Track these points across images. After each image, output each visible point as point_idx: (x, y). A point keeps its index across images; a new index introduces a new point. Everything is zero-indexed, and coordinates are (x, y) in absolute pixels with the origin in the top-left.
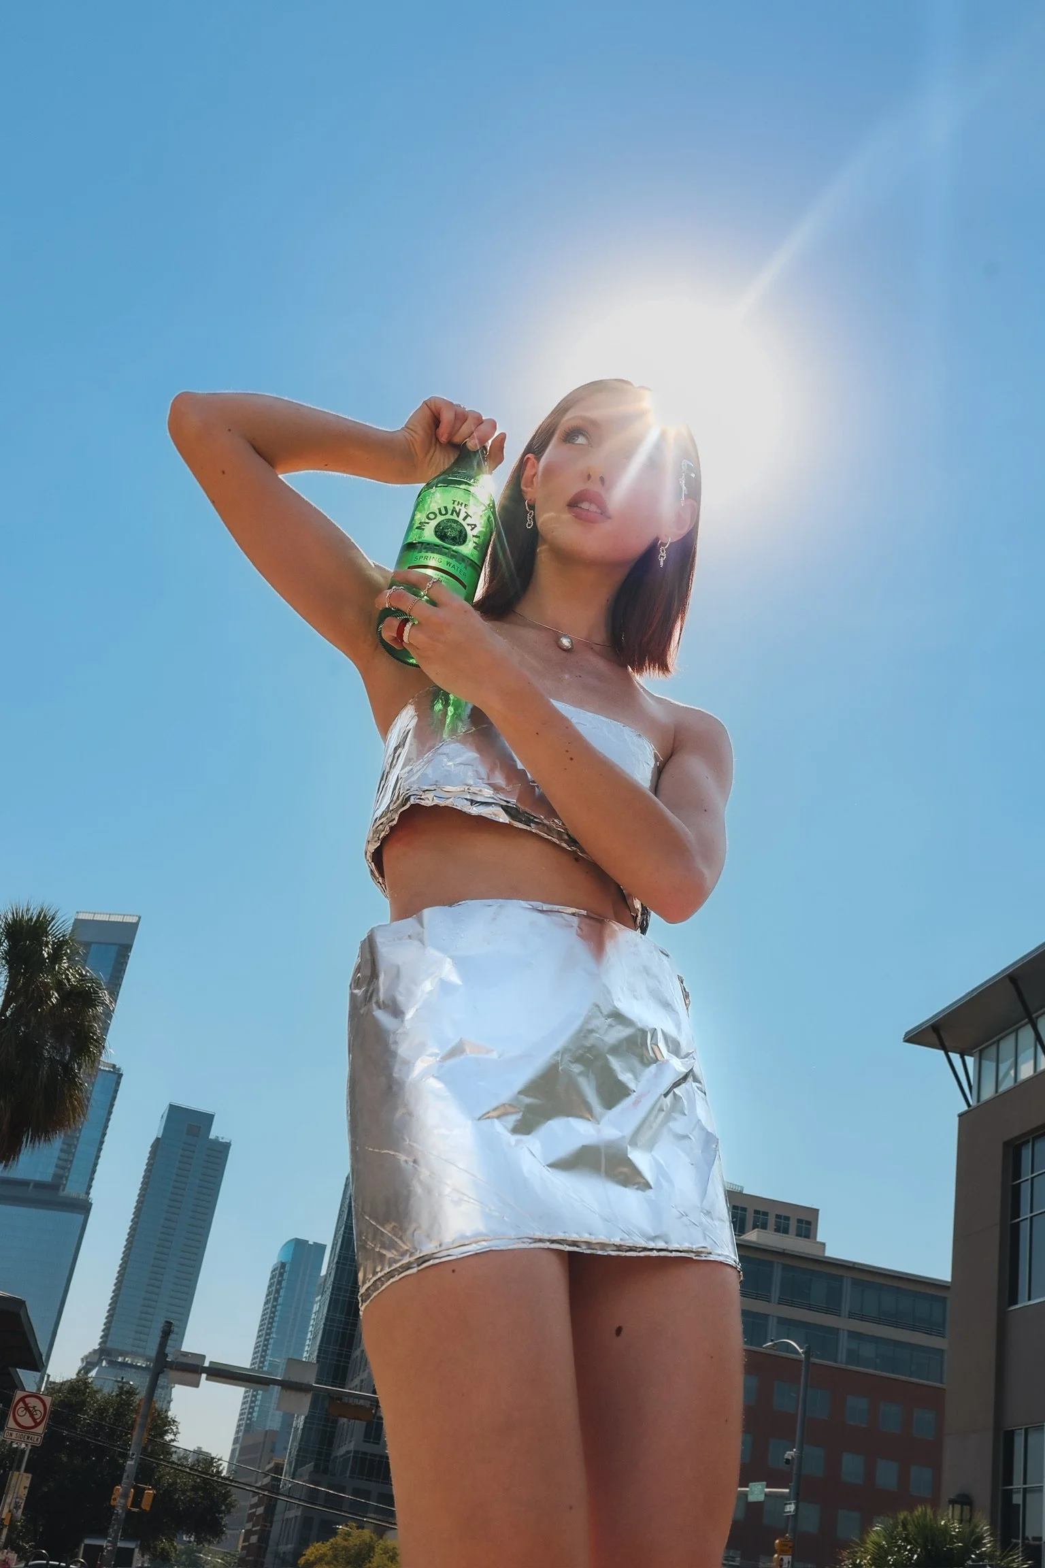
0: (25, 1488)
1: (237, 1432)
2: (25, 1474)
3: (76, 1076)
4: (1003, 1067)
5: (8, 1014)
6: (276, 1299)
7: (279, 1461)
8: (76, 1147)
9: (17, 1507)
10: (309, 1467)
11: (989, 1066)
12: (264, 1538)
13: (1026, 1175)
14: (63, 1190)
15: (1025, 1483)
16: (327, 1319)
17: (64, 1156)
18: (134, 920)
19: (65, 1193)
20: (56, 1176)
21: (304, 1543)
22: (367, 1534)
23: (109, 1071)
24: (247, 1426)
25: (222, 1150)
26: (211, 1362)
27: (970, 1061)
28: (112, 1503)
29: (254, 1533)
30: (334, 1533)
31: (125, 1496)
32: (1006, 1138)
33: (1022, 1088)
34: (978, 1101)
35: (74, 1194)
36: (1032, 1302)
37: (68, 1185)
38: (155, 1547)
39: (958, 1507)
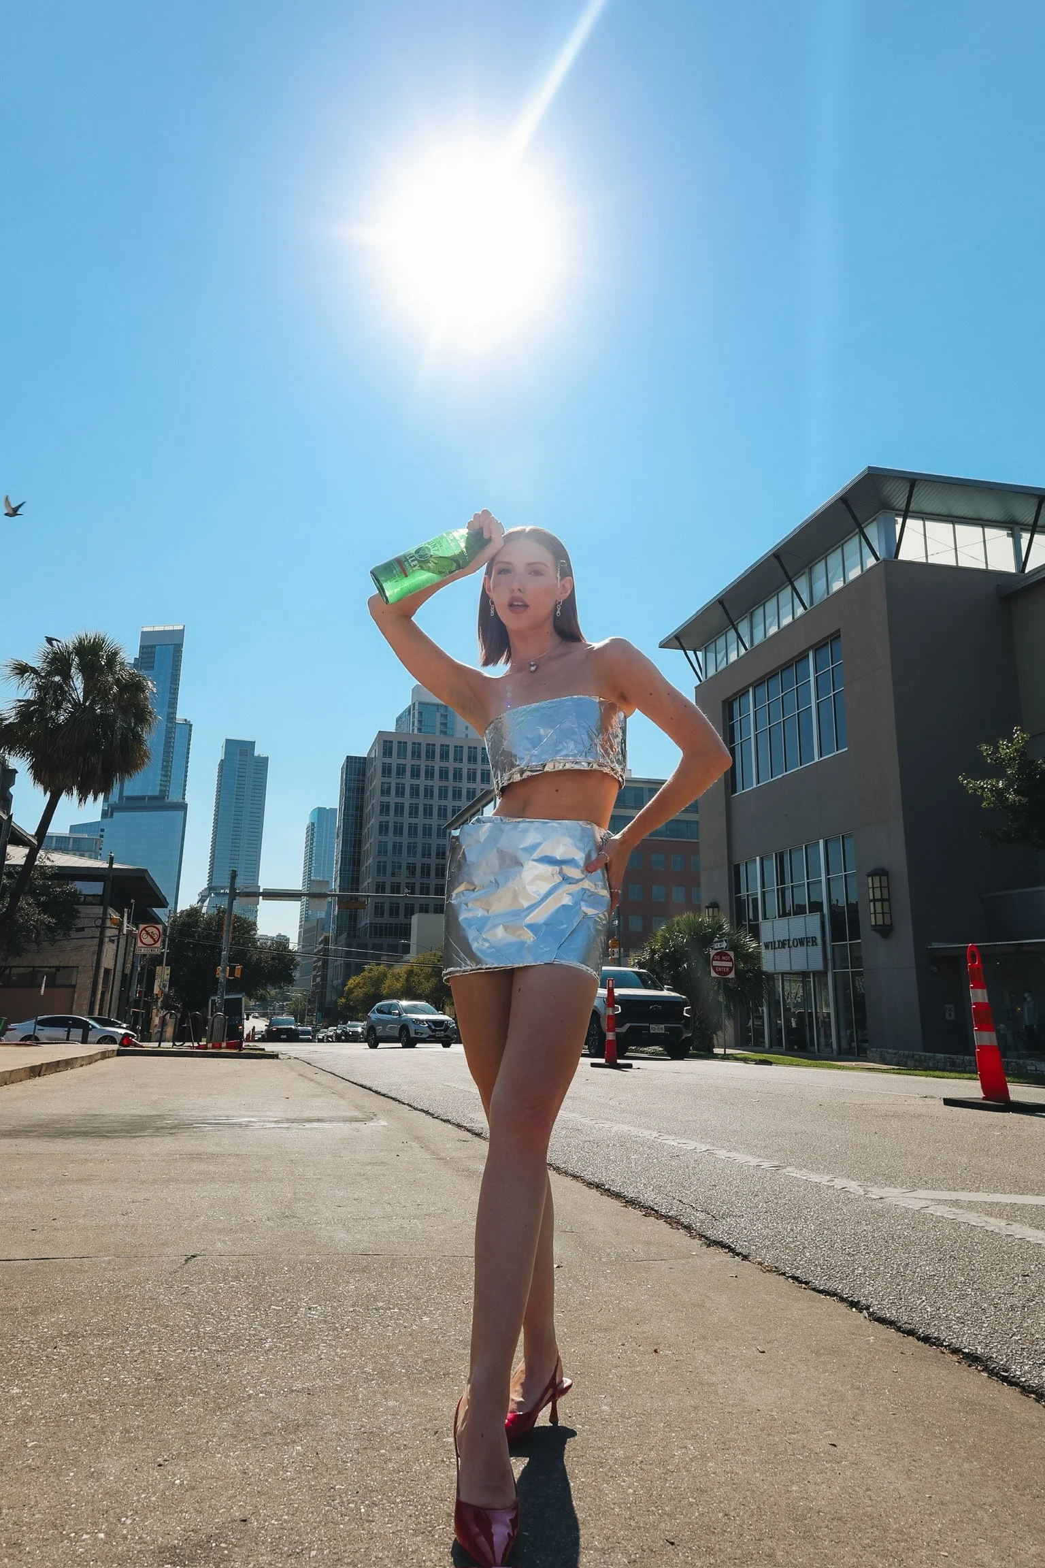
0: (167, 975)
1: (300, 922)
2: (166, 967)
3: (140, 736)
4: (720, 657)
5: (87, 704)
6: (312, 844)
7: (327, 934)
8: (171, 772)
9: (164, 986)
10: (345, 935)
11: (711, 656)
12: (324, 978)
13: (737, 718)
14: (168, 798)
15: (747, 892)
16: (342, 851)
17: (164, 778)
18: (181, 628)
19: (169, 800)
20: (161, 791)
21: (348, 977)
22: (381, 968)
23: (183, 724)
24: (306, 918)
25: (264, 762)
26: (264, 889)
27: (699, 654)
28: (217, 976)
29: (319, 976)
30: (363, 970)
31: (224, 971)
32: (724, 698)
33: (731, 667)
34: (706, 678)
35: (175, 800)
36: (744, 791)
37: (170, 795)
38: (257, 994)
39: (711, 910)
